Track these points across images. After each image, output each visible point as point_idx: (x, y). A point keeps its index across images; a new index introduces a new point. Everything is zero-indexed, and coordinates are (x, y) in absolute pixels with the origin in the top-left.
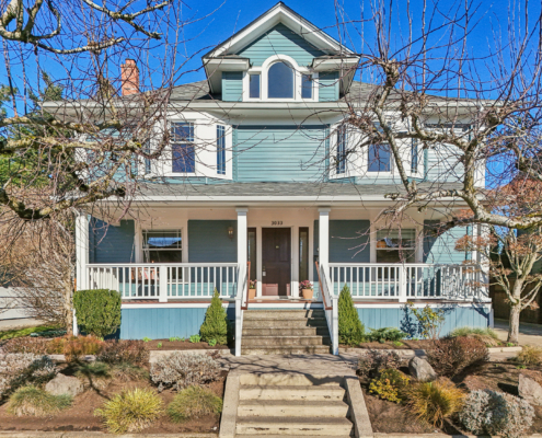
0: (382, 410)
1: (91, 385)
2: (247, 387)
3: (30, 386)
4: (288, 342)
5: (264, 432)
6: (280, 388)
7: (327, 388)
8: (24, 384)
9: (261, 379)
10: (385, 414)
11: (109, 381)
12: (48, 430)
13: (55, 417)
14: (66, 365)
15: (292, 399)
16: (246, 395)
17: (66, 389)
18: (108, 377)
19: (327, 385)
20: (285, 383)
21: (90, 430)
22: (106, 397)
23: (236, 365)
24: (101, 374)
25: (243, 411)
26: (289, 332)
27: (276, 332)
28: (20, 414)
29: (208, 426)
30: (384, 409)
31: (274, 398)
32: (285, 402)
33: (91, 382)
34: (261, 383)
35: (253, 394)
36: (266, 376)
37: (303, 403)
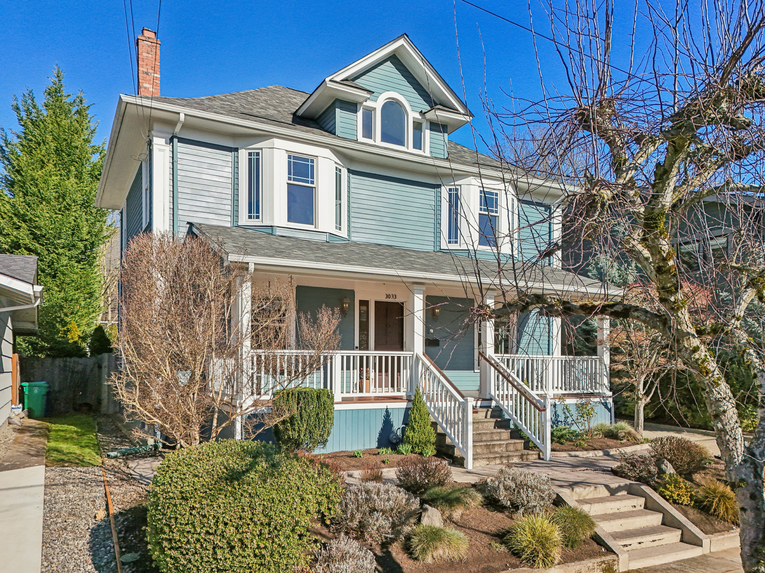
1: (448, 517)
9: (574, 493)
19: (619, 494)
29: (596, 548)
30: (685, 512)
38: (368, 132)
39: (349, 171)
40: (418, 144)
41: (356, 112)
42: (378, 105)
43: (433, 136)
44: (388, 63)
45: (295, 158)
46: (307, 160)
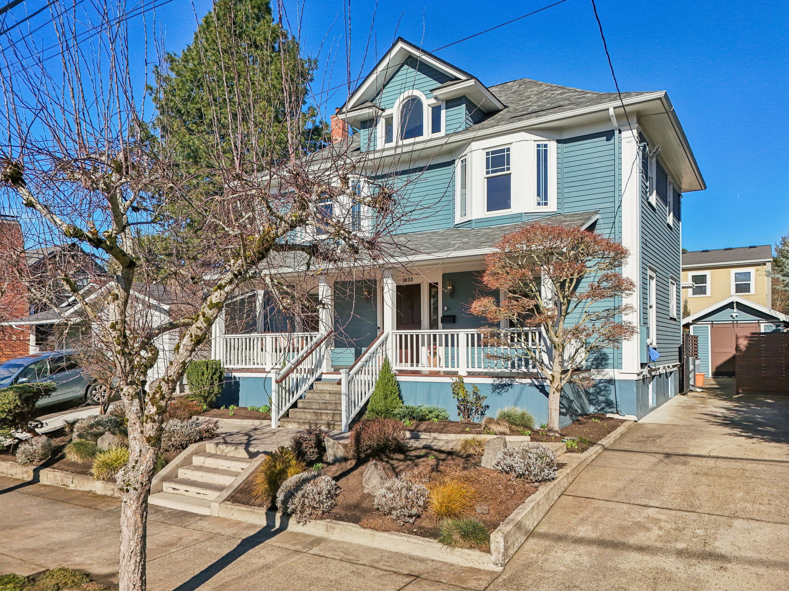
5: (177, 492)
9: (218, 449)
15: (222, 468)
16: (196, 461)
25: (181, 474)
31: (212, 466)
34: (218, 453)
36: (221, 446)
37: (215, 471)
38: (388, 137)
40: (436, 128)
41: (376, 125)
42: (396, 110)
43: (448, 114)
44: (406, 67)
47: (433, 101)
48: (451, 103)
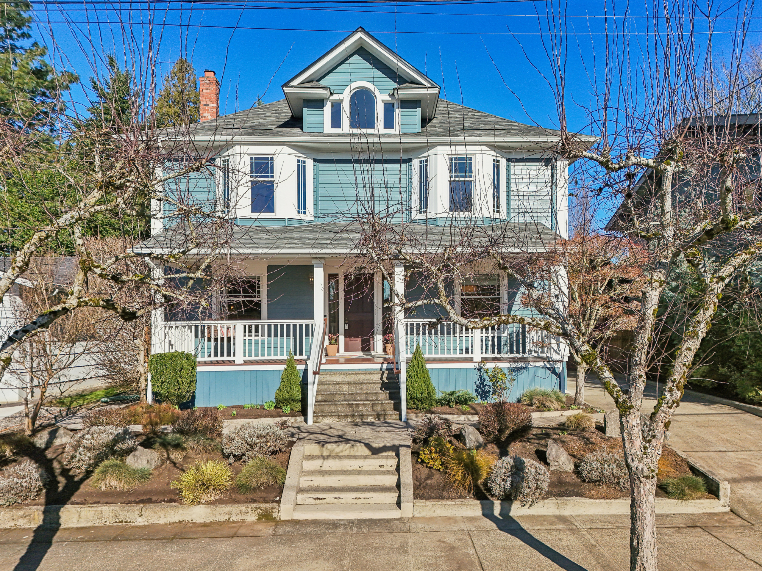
0: (427, 478)
1: (169, 458)
2: (311, 457)
3: (112, 460)
4: (360, 408)
5: (321, 501)
6: (340, 458)
7: (383, 457)
8: (107, 458)
9: (324, 449)
10: (429, 482)
11: (184, 454)
12: (129, 503)
13: (136, 491)
14: (144, 437)
15: (350, 469)
16: (309, 465)
17: (145, 462)
18: (184, 449)
19: (384, 454)
20: (346, 453)
21: (167, 502)
22: (182, 470)
23: (305, 435)
24: (177, 446)
25: (305, 482)
26: (363, 397)
27: (350, 397)
28: (103, 488)
29: (271, 496)
30: (429, 477)
31: (334, 469)
32: (343, 472)
33: (168, 455)
34: (325, 454)
35: (315, 464)
36: (329, 446)
37: (359, 472)
38: (336, 122)
39: (315, 160)
40: (389, 123)
41: (322, 107)
42: (345, 97)
43: (404, 113)
44: (356, 56)
45: (256, 159)
46: (268, 159)
47: (387, 98)
48: (407, 104)
